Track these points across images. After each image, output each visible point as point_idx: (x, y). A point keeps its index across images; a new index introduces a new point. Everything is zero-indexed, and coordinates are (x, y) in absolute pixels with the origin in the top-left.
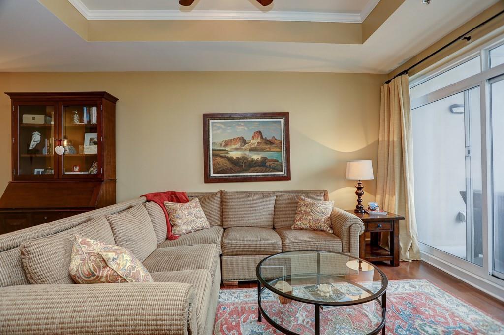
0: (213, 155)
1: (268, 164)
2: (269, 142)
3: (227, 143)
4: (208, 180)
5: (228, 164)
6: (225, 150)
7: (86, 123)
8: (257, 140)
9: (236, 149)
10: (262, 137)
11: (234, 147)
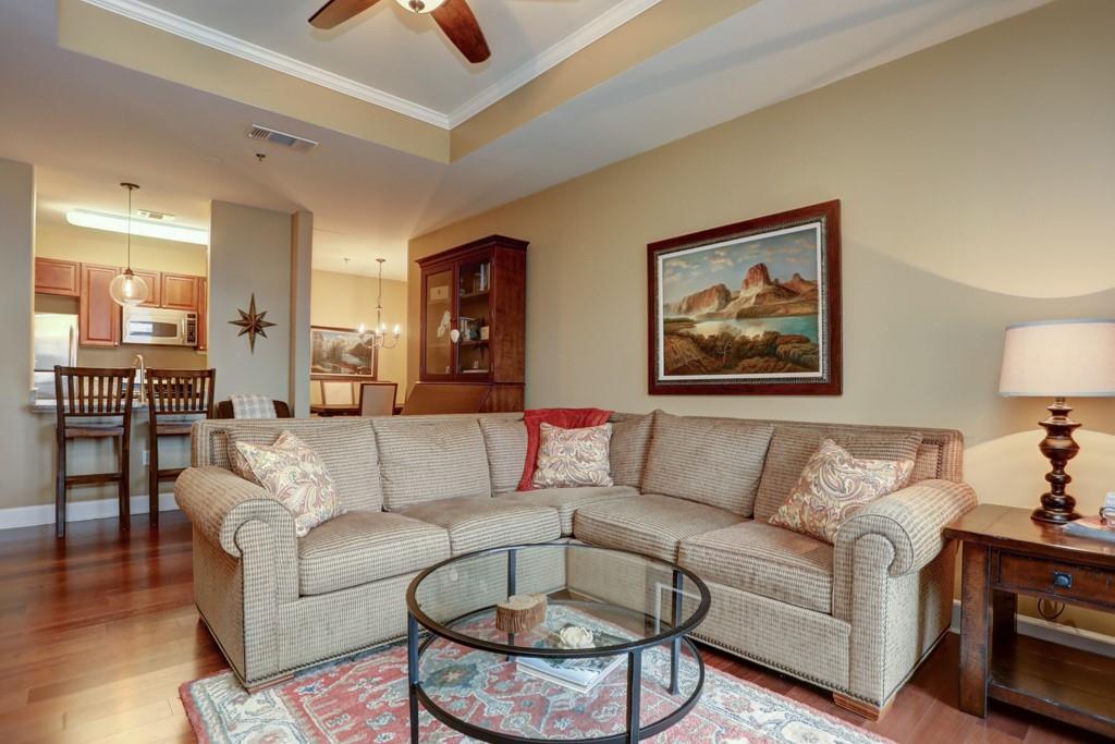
0: (665, 333)
1: (781, 349)
2: (784, 291)
3: (693, 303)
4: (655, 388)
5: (695, 354)
6: (688, 321)
7: (482, 289)
8: (758, 288)
9: (710, 316)
10: (767, 280)
11: (706, 310)
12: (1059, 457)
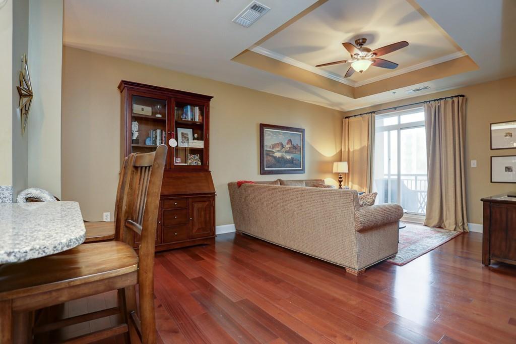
0: (266, 154)
1: (294, 162)
2: (295, 147)
3: (274, 146)
4: (263, 172)
5: (273, 161)
6: (272, 151)
8: (289, 146)
9: (278, 151)
10: (292, 144)
11: (278, 149)
12: (340, 182)
